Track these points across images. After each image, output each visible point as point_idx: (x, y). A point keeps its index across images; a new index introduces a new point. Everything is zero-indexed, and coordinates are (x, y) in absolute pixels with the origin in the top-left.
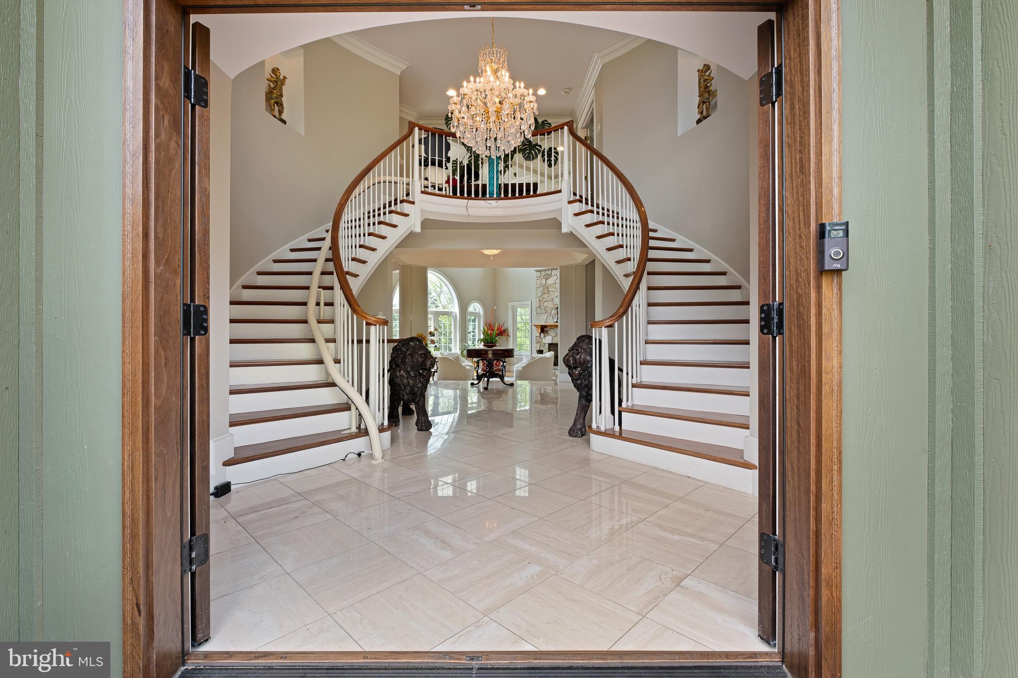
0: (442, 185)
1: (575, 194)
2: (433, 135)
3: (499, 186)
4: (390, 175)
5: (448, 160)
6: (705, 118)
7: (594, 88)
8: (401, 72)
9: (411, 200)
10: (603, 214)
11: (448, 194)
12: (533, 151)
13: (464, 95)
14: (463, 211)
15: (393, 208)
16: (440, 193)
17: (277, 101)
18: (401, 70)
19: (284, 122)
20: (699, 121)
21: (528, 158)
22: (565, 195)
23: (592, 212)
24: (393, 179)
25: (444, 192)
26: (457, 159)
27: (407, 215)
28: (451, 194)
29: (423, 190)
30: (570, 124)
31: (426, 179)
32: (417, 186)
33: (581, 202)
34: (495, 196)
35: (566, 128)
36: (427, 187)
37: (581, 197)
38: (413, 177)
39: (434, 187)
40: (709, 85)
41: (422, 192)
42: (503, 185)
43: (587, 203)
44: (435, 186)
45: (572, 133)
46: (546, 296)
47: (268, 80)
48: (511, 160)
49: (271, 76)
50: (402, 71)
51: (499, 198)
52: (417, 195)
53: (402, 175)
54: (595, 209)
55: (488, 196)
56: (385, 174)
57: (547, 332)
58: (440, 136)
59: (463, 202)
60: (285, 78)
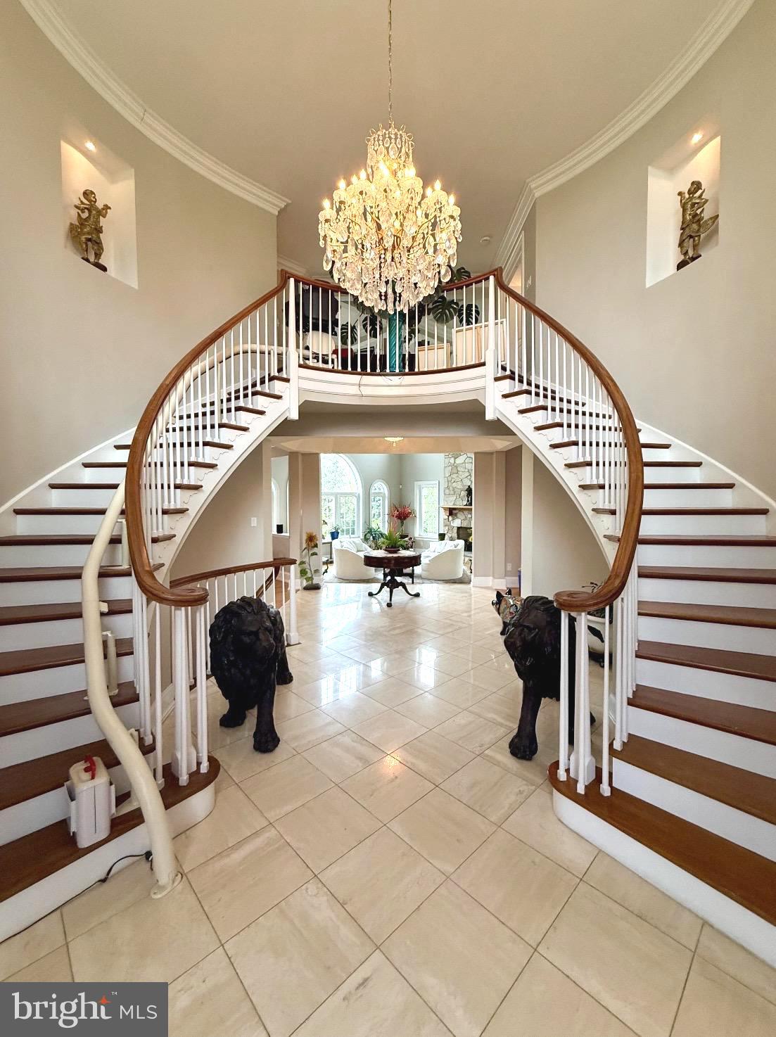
0: (327, 355)
1: (504, 369)
2: (316, 289)
3: (402, 356)
4: (254, 342)
5: (335, 323)
6: (693, 259)
7: (523, 232)
8: (279, 212)
9: (285, 376)
10: (545, 396)
11: (336, 368)
12: (447, 311)
13: (341, 202)
14: (354, 390)
15: (258, 388)
16: (325, 366)
17: (90, 237)
18: (279, 209)
19: (104, 269)
20: (680, 266)
21: (440, 319)
22: (490, 370)
23: (529, 392)
24: (257, 347)
25: (330, 366)
26: (347, 323)
27: (279, 397)
28: (340, 368)
29: (302, 362)
30: (498, 273)
31: (307, 348)
32: (293, 357)
33: (513, 379)
34: (397, 371)
35: (492, 278)
36: (308, 359)
37: (513, 373)
38: (287, 346)
39: (316, 357)
40: (698, 212)
41: (300, 366)
42: (407, 356)
43: (521, 381)
44: (318, 357)
45: (500, 285)
46: (454, 476)
47: (77, 207)
48: (418, 323)
49: (81, 202)
50: (281, 210)
51: (402, 374)
52: (293, 370)
53: (271, 343)
54: (533, 389)
55: (388, 371)
56: (245, 342)
57: (456, 514)
58: (325, 291)
59: (355, 379)
60: (107, 207)
